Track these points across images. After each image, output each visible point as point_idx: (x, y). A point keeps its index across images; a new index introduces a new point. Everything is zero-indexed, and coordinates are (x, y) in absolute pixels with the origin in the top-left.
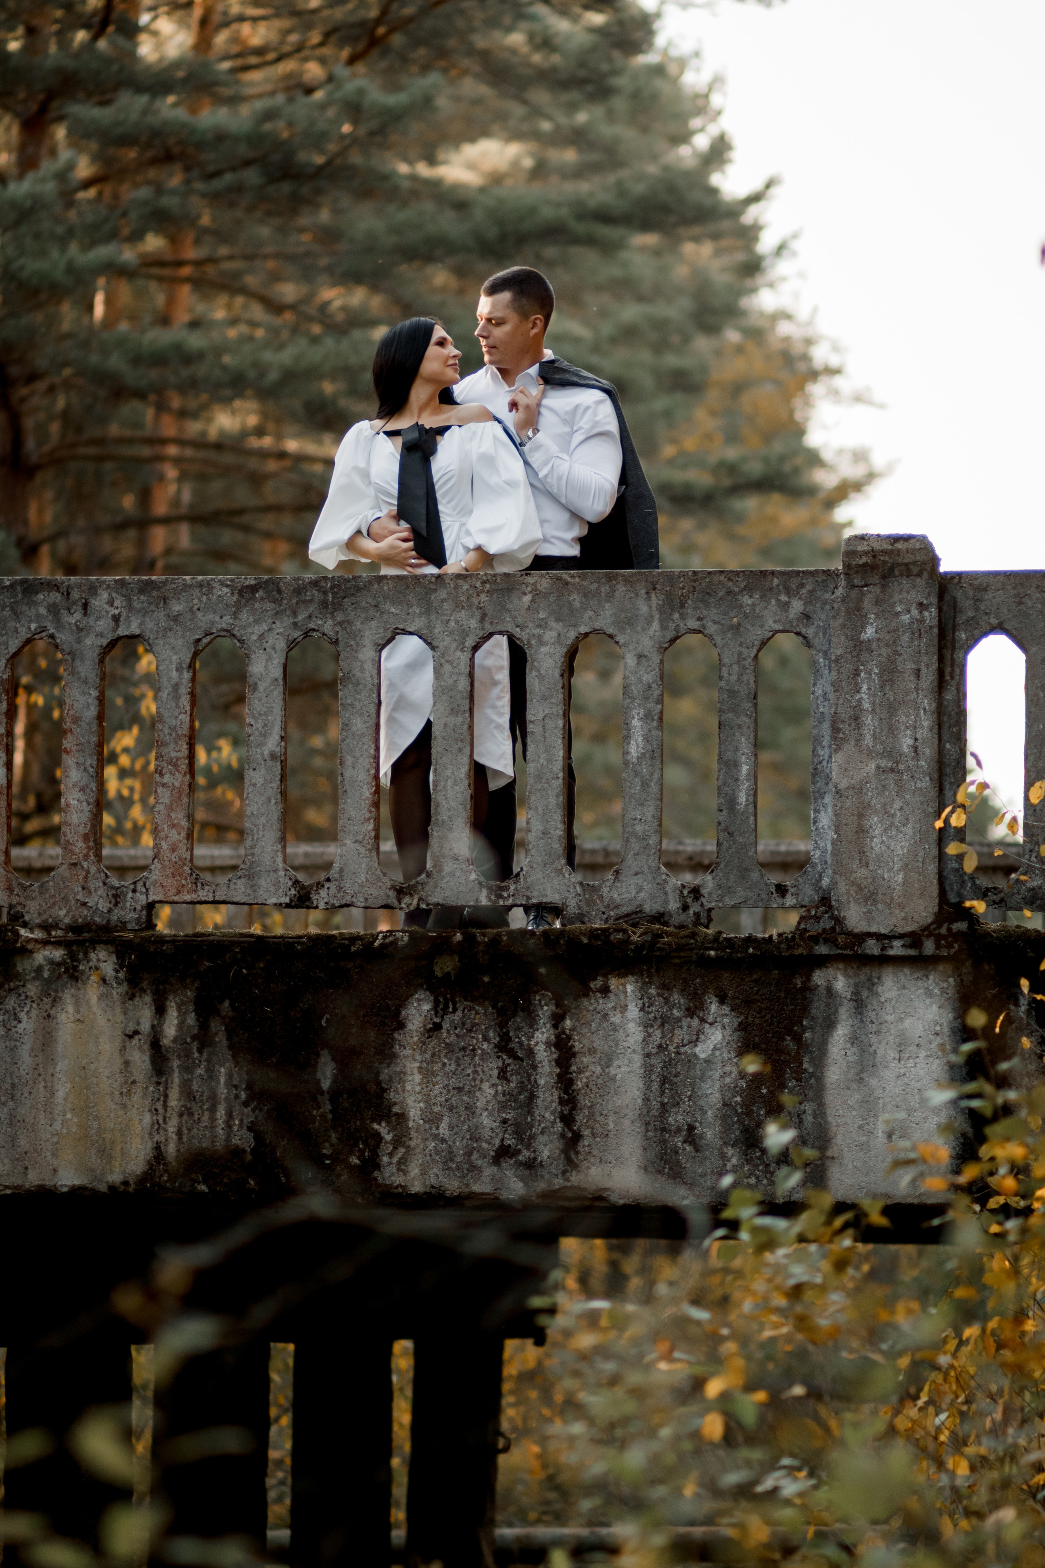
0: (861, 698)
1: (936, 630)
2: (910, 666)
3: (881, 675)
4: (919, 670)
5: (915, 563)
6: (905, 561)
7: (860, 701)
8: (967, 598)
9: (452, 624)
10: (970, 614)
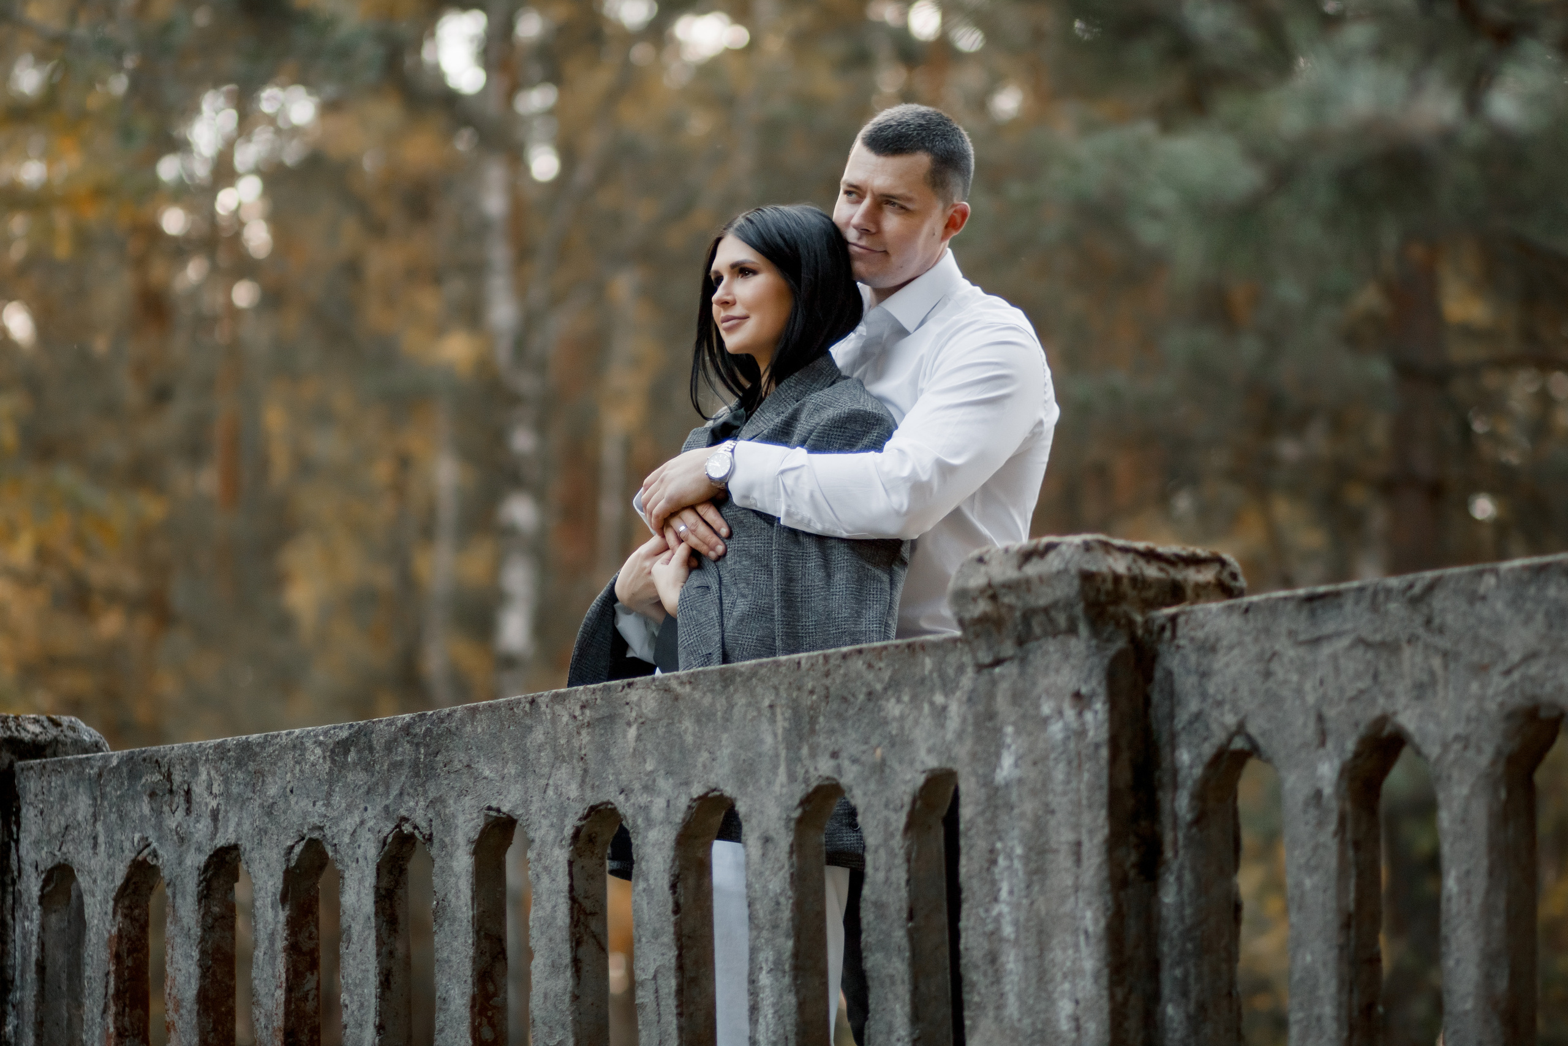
0: (1000, 914)
1: (1104, 753)
2: (1067, 836)
3: (1026, 859)
4: (1079, 844)
5: (1055, 605)
6: (1042, 602)
7: (998, 919)
8: (1188, 672)
9: (550, 792)
10: (1194, 706)
